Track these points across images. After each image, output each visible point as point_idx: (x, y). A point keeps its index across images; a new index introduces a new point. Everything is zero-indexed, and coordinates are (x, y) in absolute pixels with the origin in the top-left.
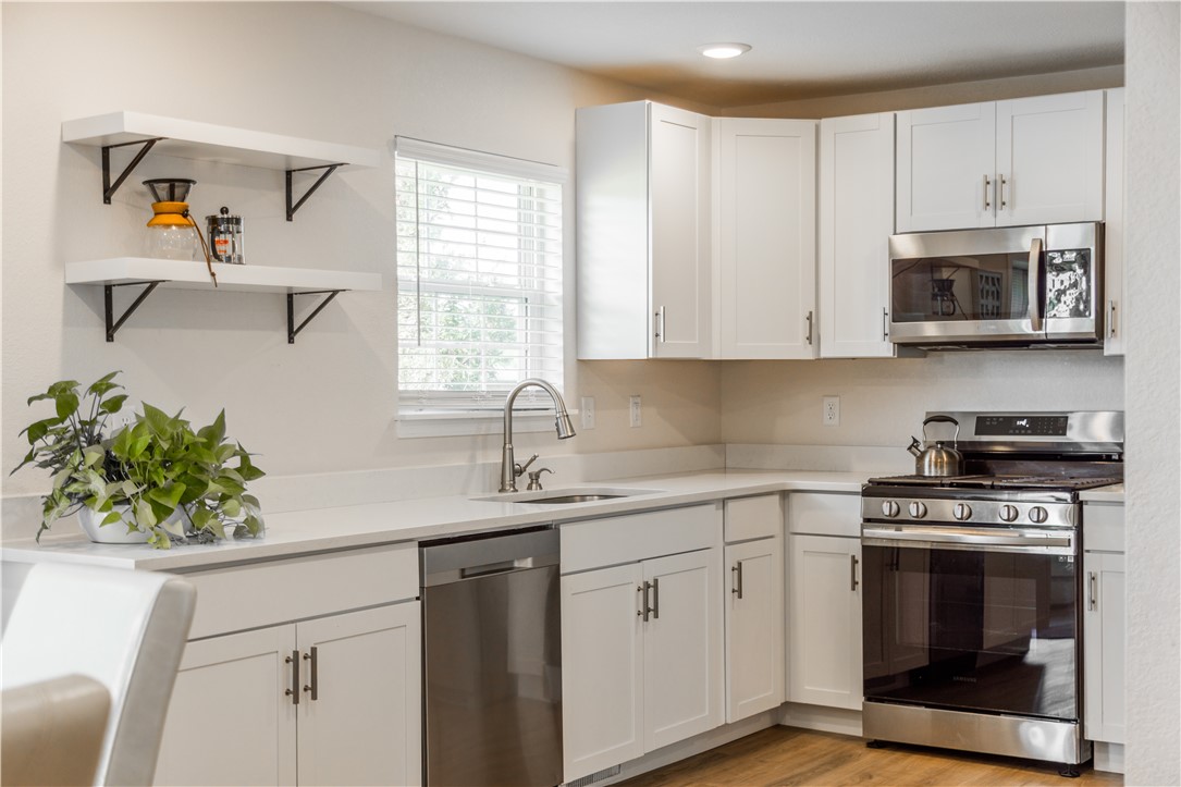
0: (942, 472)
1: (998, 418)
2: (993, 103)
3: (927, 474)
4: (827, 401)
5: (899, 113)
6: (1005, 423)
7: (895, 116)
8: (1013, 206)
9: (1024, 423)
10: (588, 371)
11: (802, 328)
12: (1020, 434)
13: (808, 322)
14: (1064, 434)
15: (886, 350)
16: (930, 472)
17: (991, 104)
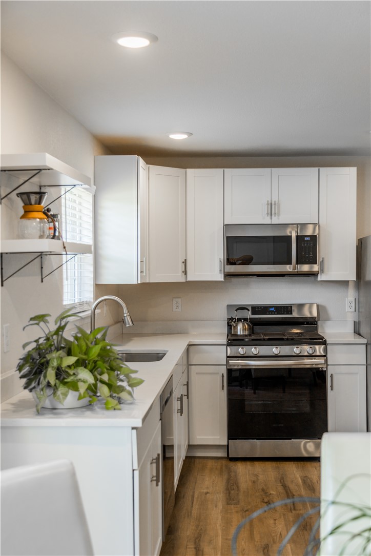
0: (245, 333)
1: (261, 307)
2: (270, 169)
3: (239, 334)
4: (175, 300)
5: (226, 170)
6: (264, 309)
7: (224, 170)
8: (279, 215)
9: (272, 309)
10: (101, 289)
11: (181, 267)
12: (272, 314)
13: (183, 265)
14: (292, 314)
15: (220, 278)
16: (240, 333)
17: (269, 169)
